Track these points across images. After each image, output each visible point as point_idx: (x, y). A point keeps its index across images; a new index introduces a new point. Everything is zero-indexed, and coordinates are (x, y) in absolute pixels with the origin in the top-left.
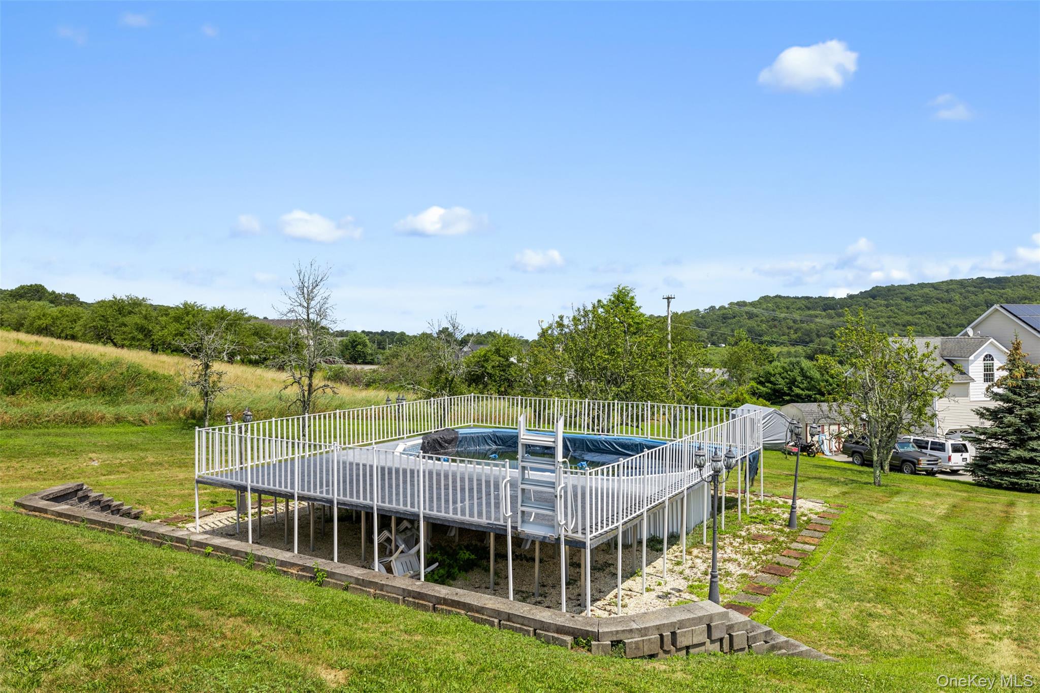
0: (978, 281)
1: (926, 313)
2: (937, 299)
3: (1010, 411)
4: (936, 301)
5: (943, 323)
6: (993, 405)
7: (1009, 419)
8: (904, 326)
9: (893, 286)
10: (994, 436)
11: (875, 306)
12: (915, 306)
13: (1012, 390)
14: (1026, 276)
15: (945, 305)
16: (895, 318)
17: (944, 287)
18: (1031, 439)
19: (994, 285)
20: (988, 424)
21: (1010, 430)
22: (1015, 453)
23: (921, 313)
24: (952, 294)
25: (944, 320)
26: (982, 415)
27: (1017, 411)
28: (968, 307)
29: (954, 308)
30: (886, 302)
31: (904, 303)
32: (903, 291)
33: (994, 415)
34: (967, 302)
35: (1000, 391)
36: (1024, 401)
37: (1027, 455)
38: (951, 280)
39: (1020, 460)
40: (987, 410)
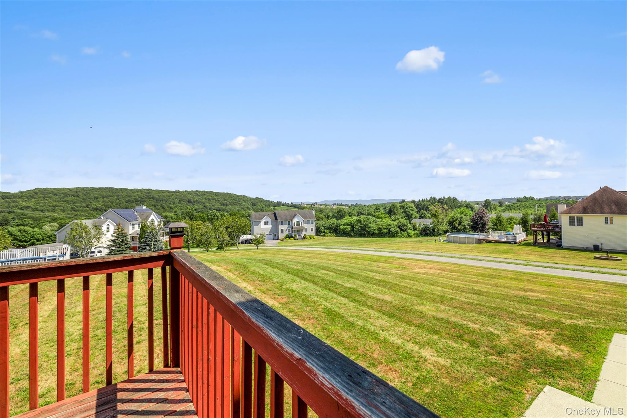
0: (91, 189)
1: (66, 201)
2: (72, 195)
3: (117, 240)
4: (71, 196)
5: (74, 205)
6: (113, 238)
7: (117, 241)
8: (54, 207)
9: (47, 188)
10: (113, 246)
11: (37, 197)
12: (60, 198)
13: (118, 234)
14: (111, 188)
15: (76, 198)
16: (49, 203)
17: (75, 190)
18: (123, 245)
19: (98, 190)
20: (112, 243)
21: (118, 244)
22: (118, 249)
23: (64, 201)
24: (79, 193)
25: (75, 204)
26: (110, 241)
27: (119, 239)
28: (86, 199)
29: (80, 199)
30: (43, 196)
31: (54, 196)
32: (53, 191)
33: (113, 241)
34: (85, 197)
35: (115, 235)
36: (121, 237)
37: (121, 249)
38: (78, 188)
39: (120, 251)
40: (112, 240)
